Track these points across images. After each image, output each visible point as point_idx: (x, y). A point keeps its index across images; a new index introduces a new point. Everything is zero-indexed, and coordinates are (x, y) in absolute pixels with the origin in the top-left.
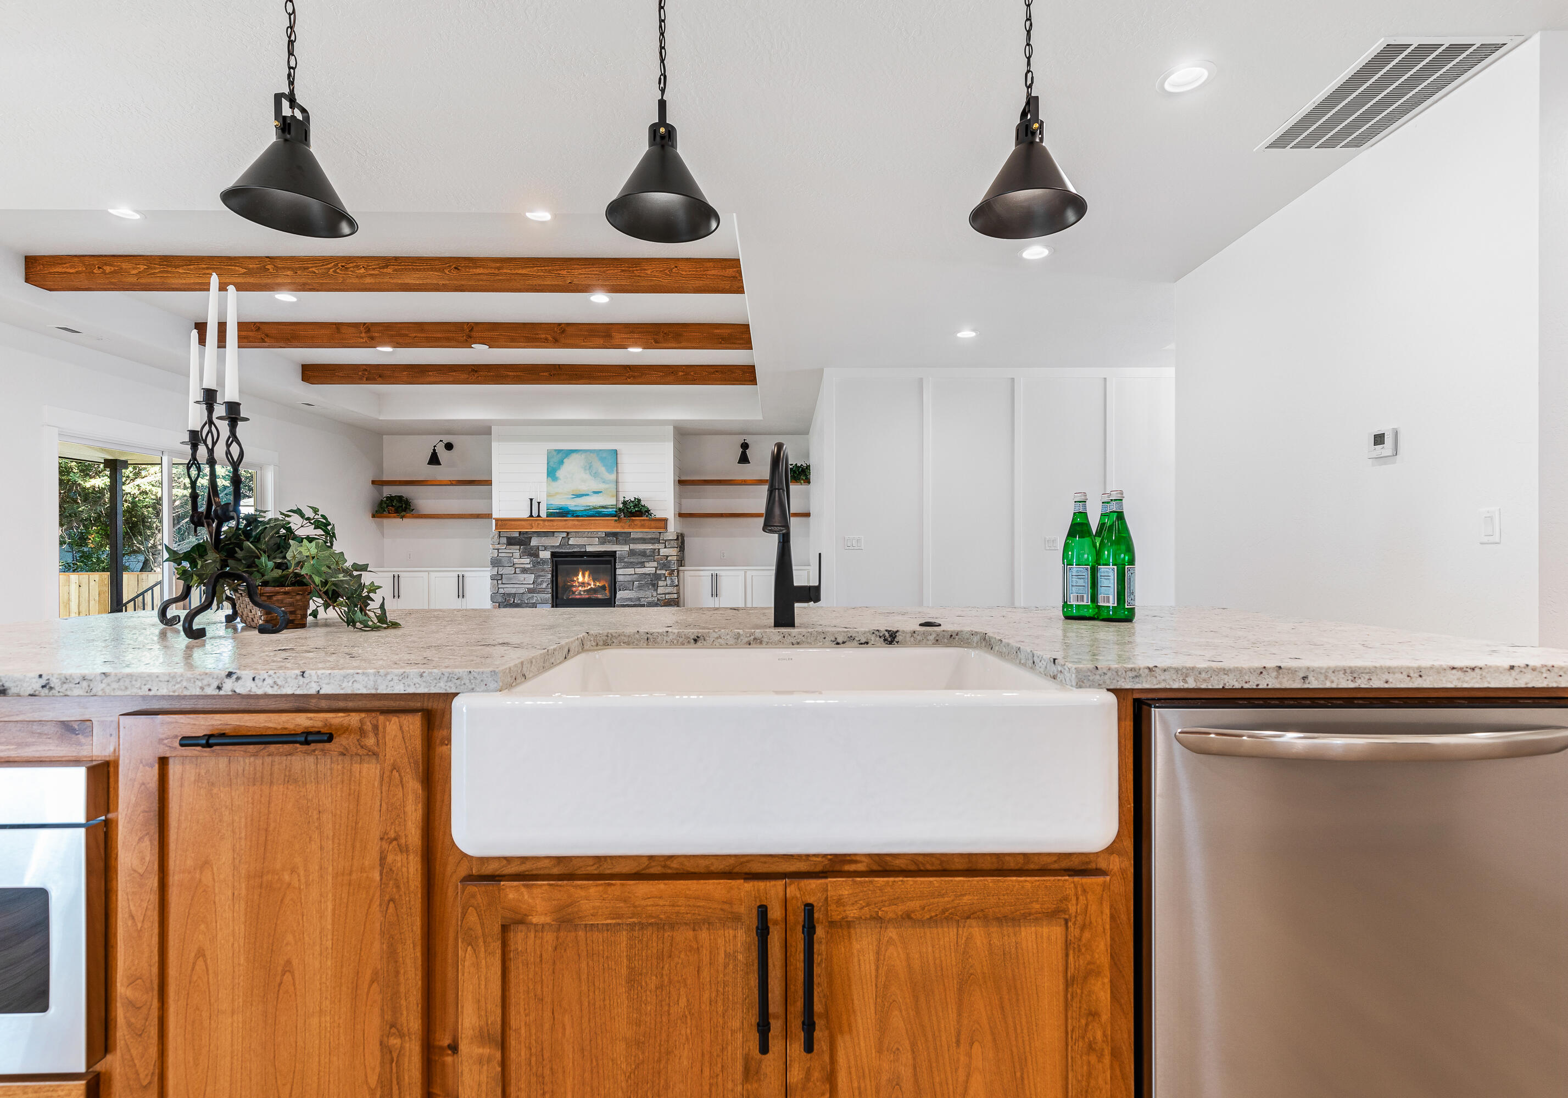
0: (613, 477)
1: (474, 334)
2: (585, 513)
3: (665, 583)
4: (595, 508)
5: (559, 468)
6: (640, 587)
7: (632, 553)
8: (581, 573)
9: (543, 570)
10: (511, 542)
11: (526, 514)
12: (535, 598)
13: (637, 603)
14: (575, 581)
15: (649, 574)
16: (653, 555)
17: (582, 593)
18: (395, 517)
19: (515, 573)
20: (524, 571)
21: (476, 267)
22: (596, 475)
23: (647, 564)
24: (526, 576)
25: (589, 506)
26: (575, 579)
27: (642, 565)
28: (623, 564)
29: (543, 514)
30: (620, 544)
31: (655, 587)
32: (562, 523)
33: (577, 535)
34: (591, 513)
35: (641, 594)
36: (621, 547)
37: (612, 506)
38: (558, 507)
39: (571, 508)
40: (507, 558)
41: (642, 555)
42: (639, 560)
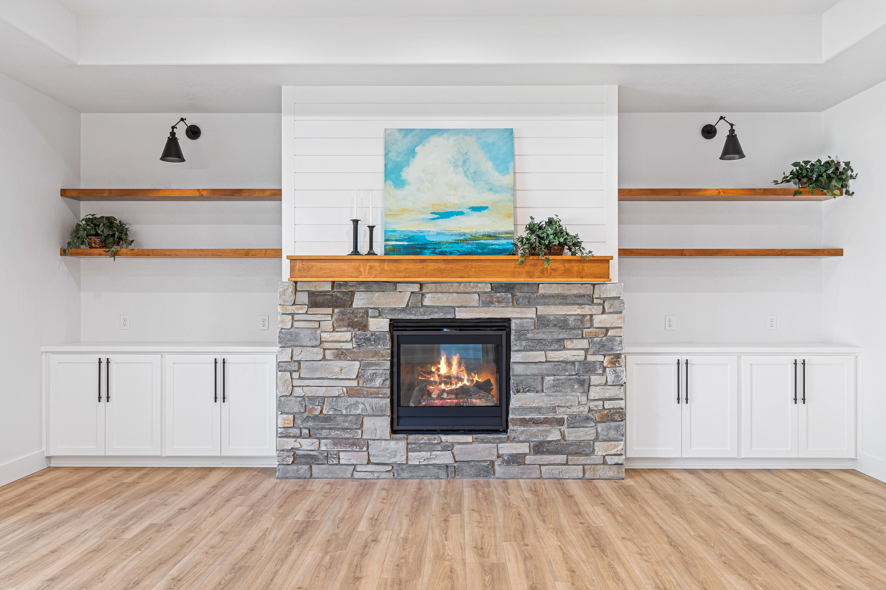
2: (457, 247)
3: (601, 380)
4: (474, 238)
5: (407, 163)
6: (557, 387)
7: (542, 322)
8: (443, 359)
9: (376, 354)
10: (316, 300)
11: (346, 250)
12: (361, 406)
13: (551, 415)
14: (431, 373)
15: (573, 363)
16: (581, 326)
17: (445, 395)
18: (100, 255)
19: (324, 358)
20: (341, 354)
23: (568, 344)
24: (344, 363)
25: (464, 234)
26: (433, 369)
28: (524, 343)
29: (379, 249)
30: (518, 305)
32: (411, 266)
33: (439, 289)
34: (467, 247)
35: (557, 399)
36: (521, 312)
37: (506, 233)
38: (405, 236)
39: (431, 239)
40: (310, 331)
41: (560, 327)
42: (555, 337)
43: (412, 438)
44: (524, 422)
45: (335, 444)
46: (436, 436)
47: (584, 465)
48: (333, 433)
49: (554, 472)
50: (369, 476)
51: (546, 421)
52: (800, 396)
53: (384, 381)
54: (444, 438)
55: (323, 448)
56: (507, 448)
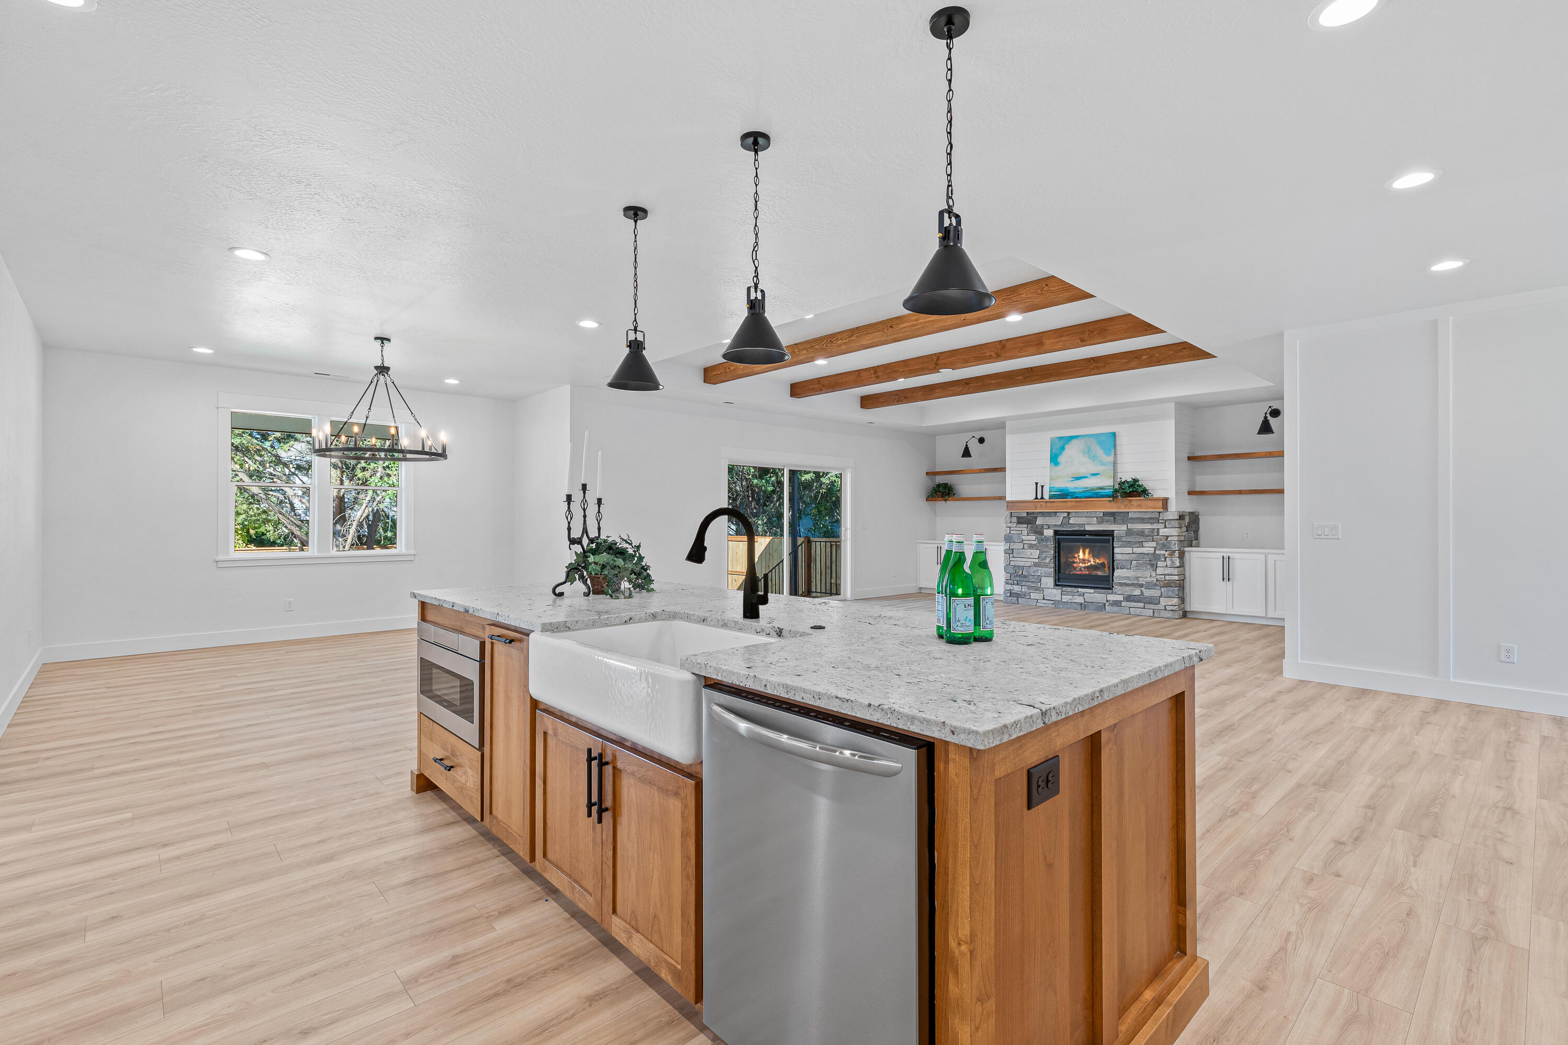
0: (1111, 459)
1: (940, 362)
2: (1084, 494)
3: (1165, 564)
4: (1093, 490)
5: (1061, 454)
6: (1138, 567)
7: (1129, 532)
8: (1081, 550)
9: (1047, 547)
10: (1020, 521)
11: (1032, 497)
12: (1041, 572)
13: (1135, 582)
14: (1075, 557)
15: (1148, 554)
16: (1152, 534)
17: (1083, 569)
18: (942, 501)
19: (1023, 548)
20: (1031, 547)
21: (903, 323)
22: (1094, 458)
23: (1145, 544)
24: (1032, 551)
25: (1087, 488)
26: (1076, 556)
27: (1140, 544)
28: (1120, 543)
29: (1046, 496)
30: (1118, 524)
31: (1154, 567)
32: (1060, 504)
33: (1077, 516)
34: (1088, 494)
35: (1139, 573)
36: (1119, 527)
37: (1108, 486)
38: (1059, 489)
39: (1071, 491)
40: (1017, 535)
41: (1140, 535)
42: (1138, 540)
43: (1064, 589)
44: (1121, 584)
45: (1028, 589)
46: (1076, 589)
47: (1154, 610)
48: (1027, 584)
49: (1137, 612)
50: (1044, 605)
51: (1132, 585)
53: (1052, 560)
54: (1080, 590)
55: (1023, 590)
56: (1112, 597)
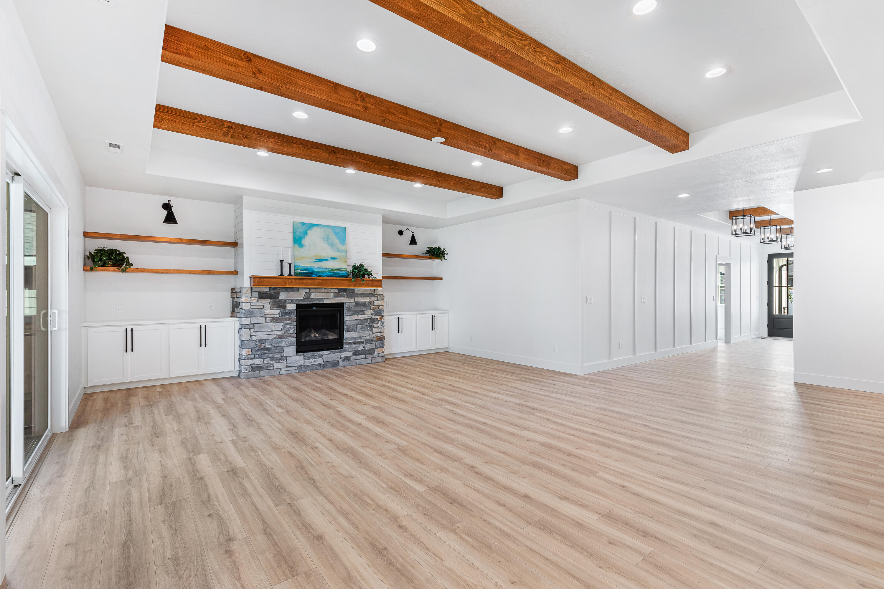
0: (343, 247)
3: (377, 325)
4: (333, 270)
5: (304, 237)
6: (362, 329)
7: (357, 304)
9: (290, 319)
10: (262, 296)
11: (277, 274)
12: (284, 342)
13: (360, 340)
15: (367, 319)
17: (317, 335)
18: (114, 271)
19: (266, 322)
20: (274, 320)
22: (332, 245)
23: (366, 312)
24: (275, 324)
25: (328, 269)
27: (363, 312)
28: (350, 312)
29: (293, 273)
30: (347, 297)
31: (372, 327)
32: (308, 281)
33: (317, 291)
34: (330, 274)
35: (362, 334)
36: (349, 300)
37: (344, 269)
38: (304, 268)
39: (315, 270)
40: (259, 310)
41: (363, 306)
42: (362, 309)
43: (305, 354)
44: (350, 344)
45: (271, 360)
46: (316, 352)
47: (371, 358)
48: (271, 355)
49: (361, 362)
50: (287, 372)
51: (358, 343)
52: (434, 328)
53: (294, 330)
54: (319, 353)
55: (266, 362)
56: (344, 355)
